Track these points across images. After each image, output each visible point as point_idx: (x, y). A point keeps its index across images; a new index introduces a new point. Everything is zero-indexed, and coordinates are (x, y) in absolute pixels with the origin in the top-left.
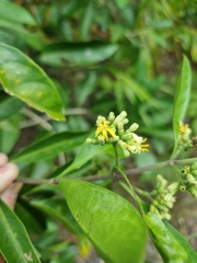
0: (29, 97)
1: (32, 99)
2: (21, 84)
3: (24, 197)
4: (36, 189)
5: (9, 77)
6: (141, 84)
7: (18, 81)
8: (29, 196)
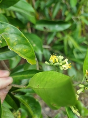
0: (19, 51)
1: (21, 53)
2: (17, 45)
3: (12, 92)
4: (18, 90)
5: (11, 41)
6: (75, 39)
7: (16, 43)
8: (14, 92)
